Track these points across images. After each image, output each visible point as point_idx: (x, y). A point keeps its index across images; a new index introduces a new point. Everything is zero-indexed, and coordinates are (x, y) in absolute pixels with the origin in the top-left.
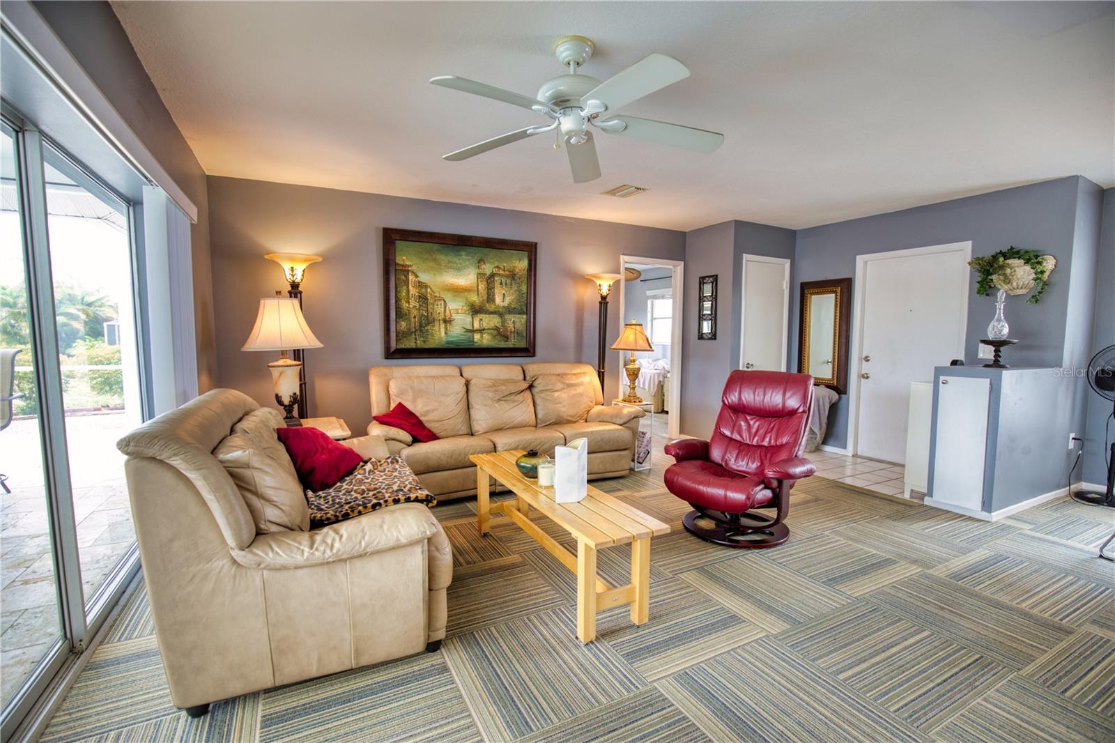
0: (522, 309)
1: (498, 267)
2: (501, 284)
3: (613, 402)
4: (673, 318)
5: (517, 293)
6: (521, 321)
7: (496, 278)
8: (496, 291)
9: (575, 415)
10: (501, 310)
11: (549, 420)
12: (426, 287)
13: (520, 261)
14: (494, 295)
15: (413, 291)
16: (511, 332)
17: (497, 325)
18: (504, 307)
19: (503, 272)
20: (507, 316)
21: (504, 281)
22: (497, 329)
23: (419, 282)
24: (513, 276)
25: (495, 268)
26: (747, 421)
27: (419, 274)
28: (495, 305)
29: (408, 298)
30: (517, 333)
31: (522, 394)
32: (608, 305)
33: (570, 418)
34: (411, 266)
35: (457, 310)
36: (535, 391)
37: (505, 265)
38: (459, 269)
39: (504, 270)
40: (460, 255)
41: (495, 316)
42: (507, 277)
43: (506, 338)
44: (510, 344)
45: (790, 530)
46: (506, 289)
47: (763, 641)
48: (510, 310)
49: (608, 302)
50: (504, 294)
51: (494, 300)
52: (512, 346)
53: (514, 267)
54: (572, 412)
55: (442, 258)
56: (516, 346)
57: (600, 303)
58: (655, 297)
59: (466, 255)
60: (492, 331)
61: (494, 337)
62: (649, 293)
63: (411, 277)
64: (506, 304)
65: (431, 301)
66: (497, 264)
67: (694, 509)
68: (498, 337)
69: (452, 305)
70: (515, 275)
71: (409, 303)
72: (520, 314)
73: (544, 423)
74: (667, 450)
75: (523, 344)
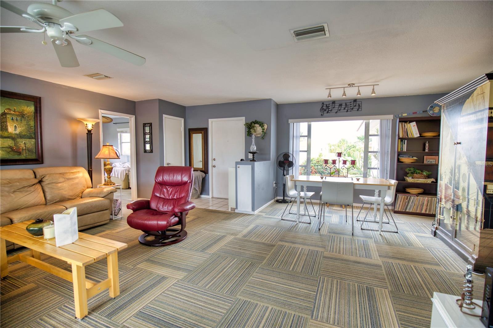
0: (31, 136)
1: (9, 109)
2: (13, 119)
3: (98, 186)
4: (131, 142)
5: (27, 126)
6: (31, 143)
7: (8, 116)
8: (8, 124)
9: (74, 195)
10: (13, 136)
11: (56, 200)
13: (28, 107)
14: (6, 126)
16: (23, 150)
17: (11, 145)
18: (16, 134)
19: (14, 113)
20: (19, 140)
21: (15, 118)
22: (11, 147)
24: (22, 115)
25: (6, 109)
26: (167, 189)
28: (8, 132)
30: (28, 150)
31: (34, 186)
32: (92, 135)
33: (70, 197)
36: (43, 184)
37: (15, 108)
39: (15, 111)
41: (9, 139)
42: (18, 115)
43: (20, 153)
44: (23, 157)
45: (187, 232)
46: (17, 123)
47: (176, 284)
48: (21, 136)
49: (92, 134)
50: (15, 126)
51: (7, 130)
52: (24, 158)
53: (23, 110)
54: (71, 193)
56: (28, 158)
57: (87, 134)
58: (122, 132)
60: (7, 149)
61: (9, 152)
62: (118, 130)
64: (18, 132)
66: (8, 107)
67: (144, 233)
68: (12, 153)
70: (24, 115)
72: (30, 138)
73: (52, 202)
74: (128, 207)
75: (33, 157)
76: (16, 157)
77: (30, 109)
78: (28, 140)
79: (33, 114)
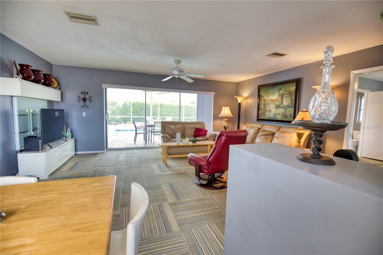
0: (292, 106)
1: (285, 91)
2: (286, 97)
5: (291, 100)
7: (284, 95)
8: (284, 100)
10: (285, 107)
12: (265, 101)
14: (283, 101)
15: (263, 102)
19: (286, 93)
20: (287, 109)
22: (283, 113)
23: (264, 99)
25: (284, 91)
27: (264, 97)
28: (283, 105)
29: (262, 105)
34: (262, 95)
35: (272, 107)
37: (287, 89)
38: (274, 94)
39: (287, 92)
40: (274, 89)
41: (283, 109)
42: (288, 94)
46: (287, 99)
48: (288, 106)
50: (286, 101)
51: (283, 103)
53: (290, 90)
55: (269, 91)
59: (276, 89)
63: (262, 98)
64: (287, 104)
65: (266, 105)
69: (271, 106)
70: (290, 93)
71: (261, 106)
75: (292, 120)
76: (285, 120)
77: (293, 88)
78: (291, 109)
79: (295, 91)
